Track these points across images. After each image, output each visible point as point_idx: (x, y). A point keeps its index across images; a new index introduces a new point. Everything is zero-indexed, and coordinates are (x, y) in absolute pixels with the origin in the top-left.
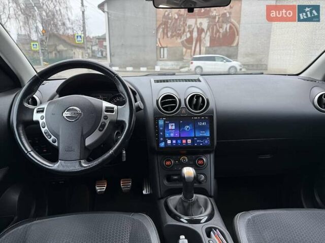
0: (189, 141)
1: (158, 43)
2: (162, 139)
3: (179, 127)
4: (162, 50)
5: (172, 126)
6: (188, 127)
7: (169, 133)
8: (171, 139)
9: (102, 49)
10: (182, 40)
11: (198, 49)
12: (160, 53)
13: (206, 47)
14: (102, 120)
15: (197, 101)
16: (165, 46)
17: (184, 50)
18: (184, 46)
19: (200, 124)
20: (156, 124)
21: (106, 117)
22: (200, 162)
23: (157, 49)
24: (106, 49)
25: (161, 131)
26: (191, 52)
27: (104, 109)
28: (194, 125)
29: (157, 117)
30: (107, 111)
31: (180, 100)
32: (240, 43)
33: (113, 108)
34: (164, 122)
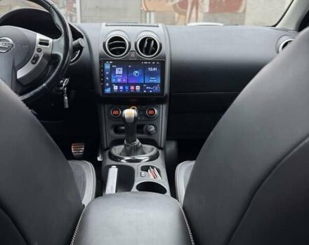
0: (138, 88)
1: (143, 5)
2: (107, 84)
3: (127, 71)
4: (148, 14)
5: (119, 71)
6: (137, 72)
7: (116, 79)
8: (118, 84)
9: (71, 13)
10: (174, 3)
11: (194, 15)
12: (146, 17)
13: (204, 13)
14: (36, 52)
15: (148, 45)
16: (152, 9)
17: (177, 15)
18: (176, 10)
19: (151, 69)
20: (102, 68)
21: (39, 50)
22: (151, 112)
23: (141, 13)
24: (76, 12)
25: (108, 76)
26: (185, 19)
27: (38, 41)
28: (144, 71)
29: (103, 60)
30: (40, 43)
31: (130, 44)
32: (247, 10)
33: (48, 41)
34: (111, 66)
